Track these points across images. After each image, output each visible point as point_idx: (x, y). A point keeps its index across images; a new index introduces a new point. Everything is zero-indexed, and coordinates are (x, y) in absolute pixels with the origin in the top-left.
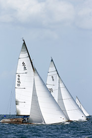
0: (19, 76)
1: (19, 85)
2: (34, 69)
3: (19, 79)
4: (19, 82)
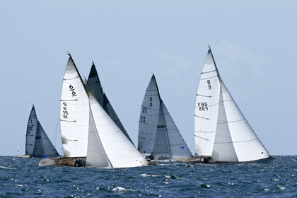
0: (65, 104)
3: (65, 108)
4: (66, 112)
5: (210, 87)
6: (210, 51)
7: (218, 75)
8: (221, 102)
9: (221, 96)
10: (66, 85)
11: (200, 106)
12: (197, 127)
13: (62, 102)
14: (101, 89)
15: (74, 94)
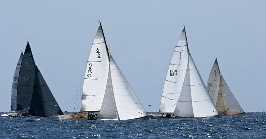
0: (91, 65)
1: (89, 75)
2: (110, 57)
3: (90, 68)
4: (90, 72)
6: (184, 30)
7: (188, 49)
8: (188, 70)
9: (188, 65)
10: (94, 49)
11: (172, 72)
12: (165, 90)
13: (89, 63)
15: (99, 55)
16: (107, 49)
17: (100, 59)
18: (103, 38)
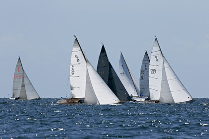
0: (73, 66)
1: (73, 74)
4: (73, 71)
5: (157, 60)
6: (156, 39)
7: (162, 53)
8: (164, 68)
9: (163, 65)
10: (73, 55)
11: (152, 71)
13: (71, 65)
14: (108, 59)
15: (78, 60)
16: (84, 55)
17: (79, 62)
18: (79, 48)
